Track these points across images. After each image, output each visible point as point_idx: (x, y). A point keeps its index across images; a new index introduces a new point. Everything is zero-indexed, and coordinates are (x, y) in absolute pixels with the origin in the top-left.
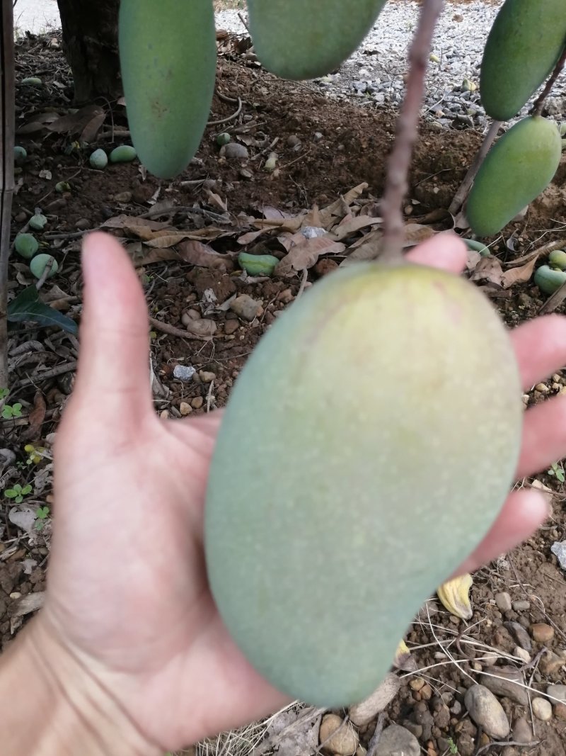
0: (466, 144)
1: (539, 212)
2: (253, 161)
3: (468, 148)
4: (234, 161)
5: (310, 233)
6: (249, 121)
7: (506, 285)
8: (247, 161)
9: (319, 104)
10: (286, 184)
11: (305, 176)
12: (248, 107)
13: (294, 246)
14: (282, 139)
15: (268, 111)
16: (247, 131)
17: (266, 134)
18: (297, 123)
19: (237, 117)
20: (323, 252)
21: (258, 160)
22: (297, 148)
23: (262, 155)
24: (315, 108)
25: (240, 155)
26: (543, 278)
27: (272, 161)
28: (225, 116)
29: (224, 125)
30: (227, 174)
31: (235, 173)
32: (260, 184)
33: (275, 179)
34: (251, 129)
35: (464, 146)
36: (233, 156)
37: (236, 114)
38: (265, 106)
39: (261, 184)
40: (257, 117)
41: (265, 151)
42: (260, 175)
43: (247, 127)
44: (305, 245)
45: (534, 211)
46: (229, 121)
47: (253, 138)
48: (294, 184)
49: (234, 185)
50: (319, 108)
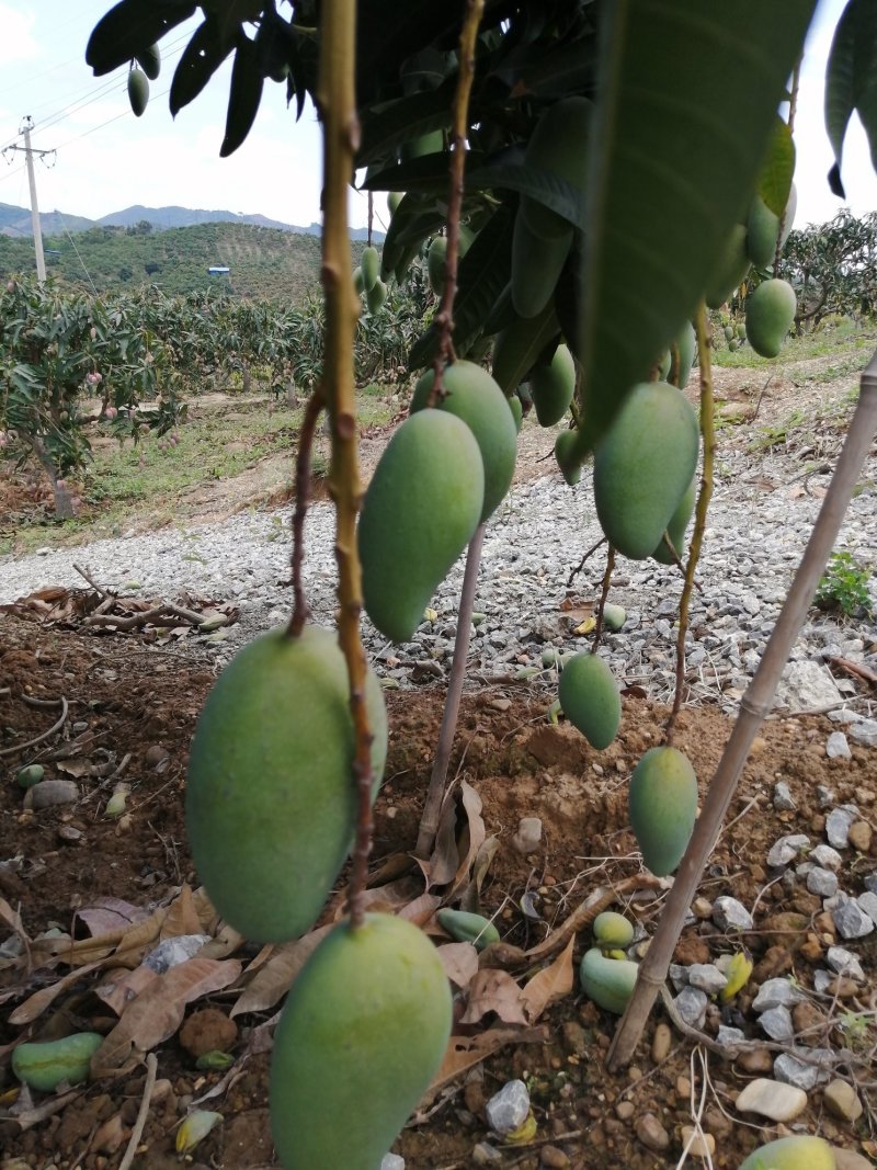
0: (426, 721)
1: (561, 829)
2: (85, 805)
3: (430, 728)
4: (49, 812)
5: (168, 955)
6: (81, 732)
7: (533, 1014)
8: (74, 809)
9: (198, 684)
10: (142, 839)
11: (175, 818)
12: (80, 710)
13: (132, 998)
14: (137, 755)
15: (115, 710)
16: (77, 750)
17: (109, 749)
18: (159, 725)
19: (60, 730)
20: (194, 993)
21: (94, 801)
22: (161, 769)
23: (102, 791)
24: (189, 693)
25: (60, 800)
26: (595, 982)
27: (118, 800)
28: (39, 731)
29: (36, 749)
30: (33, 842)
31: (49, 836)
32: (96, 847)
33: (124, 832)
34: (85, 746)
35: (422, 725)
36: (47, 804)
37: (58, 725)
38: (109, 703)
39: (98, 848)
40: (95, 723)
41: (108, 781)
42: (98, 828)
43: (77, 744)
44: (157, 988)
45: (553, 827)
46: (46, 739)
47: (87, 761)
48: (156, 837)
49: (48, 861)
50: (198, 692)
